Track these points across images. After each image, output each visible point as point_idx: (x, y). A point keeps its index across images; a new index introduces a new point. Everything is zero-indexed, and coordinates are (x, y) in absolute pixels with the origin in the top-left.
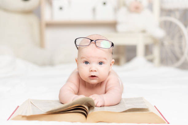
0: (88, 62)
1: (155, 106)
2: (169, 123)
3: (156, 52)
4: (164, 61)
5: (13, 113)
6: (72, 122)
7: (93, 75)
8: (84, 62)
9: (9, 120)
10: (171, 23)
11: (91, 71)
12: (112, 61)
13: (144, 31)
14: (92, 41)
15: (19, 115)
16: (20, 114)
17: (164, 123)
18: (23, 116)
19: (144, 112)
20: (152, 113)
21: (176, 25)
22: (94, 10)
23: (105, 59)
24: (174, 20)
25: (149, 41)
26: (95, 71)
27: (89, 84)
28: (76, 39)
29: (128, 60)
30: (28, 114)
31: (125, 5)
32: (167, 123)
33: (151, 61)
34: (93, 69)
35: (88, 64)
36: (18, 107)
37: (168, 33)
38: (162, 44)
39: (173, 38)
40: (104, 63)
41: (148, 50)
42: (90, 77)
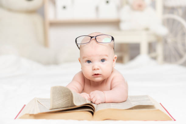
0: (90, 61)
1: (160, 103)
2: (175, 120)
3: (160, 49)
4: (167, 59)
5: (20, 112)
6: (79, 120)
7: (96, 73)
8: (86, 62)
9: (16, 119)
10: (174, 21)
11: (94, 69)
12: (114, 57)
13: (147, 29)
14: (92, 37)
15: (26, 114)
16: (27, 112)
17: (171, 120)
18: (31, 115)
19: (151, 110)
20: (158, 110)
21: (179, 23)
22: (97, 9)
23: (107, 56)
24: (177, 17)
25: (152, 39)
26: (98, 69)
27: (93, 82)
28: (77, 38)
29: (132, 58)
30: (35, 113)
31: (127, 3)
32: (173, 120)
33: (155, 58)
34: (96, 67)
35: (91, 63)
36: (25, 105)
37: (171, 31)
38: (165, 42)
39: (176, 35)
40: (106, 60)
41: (151, 47)
42: (93, 75)
